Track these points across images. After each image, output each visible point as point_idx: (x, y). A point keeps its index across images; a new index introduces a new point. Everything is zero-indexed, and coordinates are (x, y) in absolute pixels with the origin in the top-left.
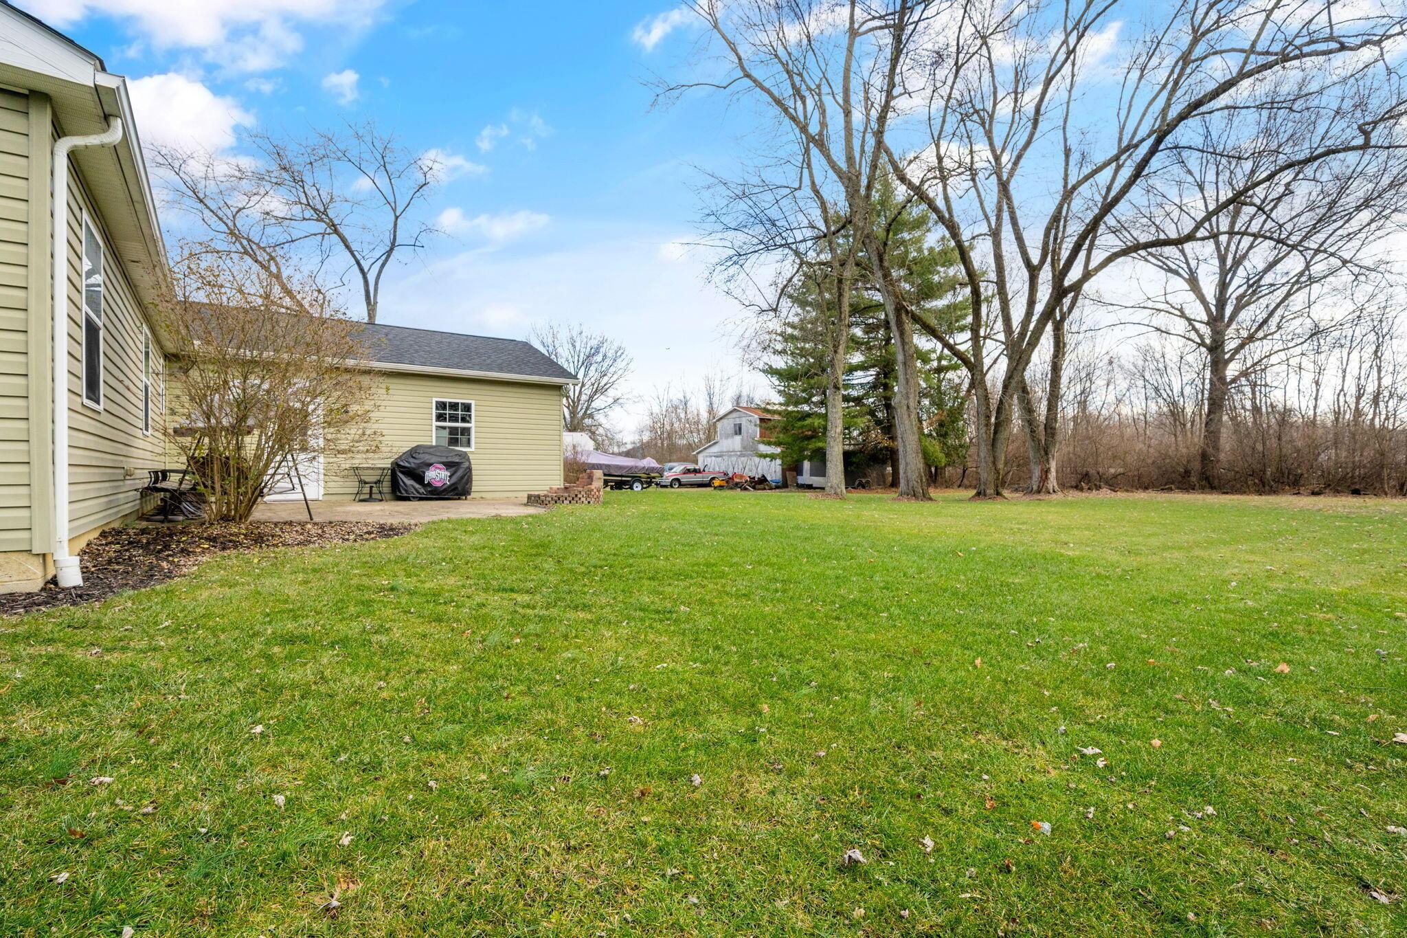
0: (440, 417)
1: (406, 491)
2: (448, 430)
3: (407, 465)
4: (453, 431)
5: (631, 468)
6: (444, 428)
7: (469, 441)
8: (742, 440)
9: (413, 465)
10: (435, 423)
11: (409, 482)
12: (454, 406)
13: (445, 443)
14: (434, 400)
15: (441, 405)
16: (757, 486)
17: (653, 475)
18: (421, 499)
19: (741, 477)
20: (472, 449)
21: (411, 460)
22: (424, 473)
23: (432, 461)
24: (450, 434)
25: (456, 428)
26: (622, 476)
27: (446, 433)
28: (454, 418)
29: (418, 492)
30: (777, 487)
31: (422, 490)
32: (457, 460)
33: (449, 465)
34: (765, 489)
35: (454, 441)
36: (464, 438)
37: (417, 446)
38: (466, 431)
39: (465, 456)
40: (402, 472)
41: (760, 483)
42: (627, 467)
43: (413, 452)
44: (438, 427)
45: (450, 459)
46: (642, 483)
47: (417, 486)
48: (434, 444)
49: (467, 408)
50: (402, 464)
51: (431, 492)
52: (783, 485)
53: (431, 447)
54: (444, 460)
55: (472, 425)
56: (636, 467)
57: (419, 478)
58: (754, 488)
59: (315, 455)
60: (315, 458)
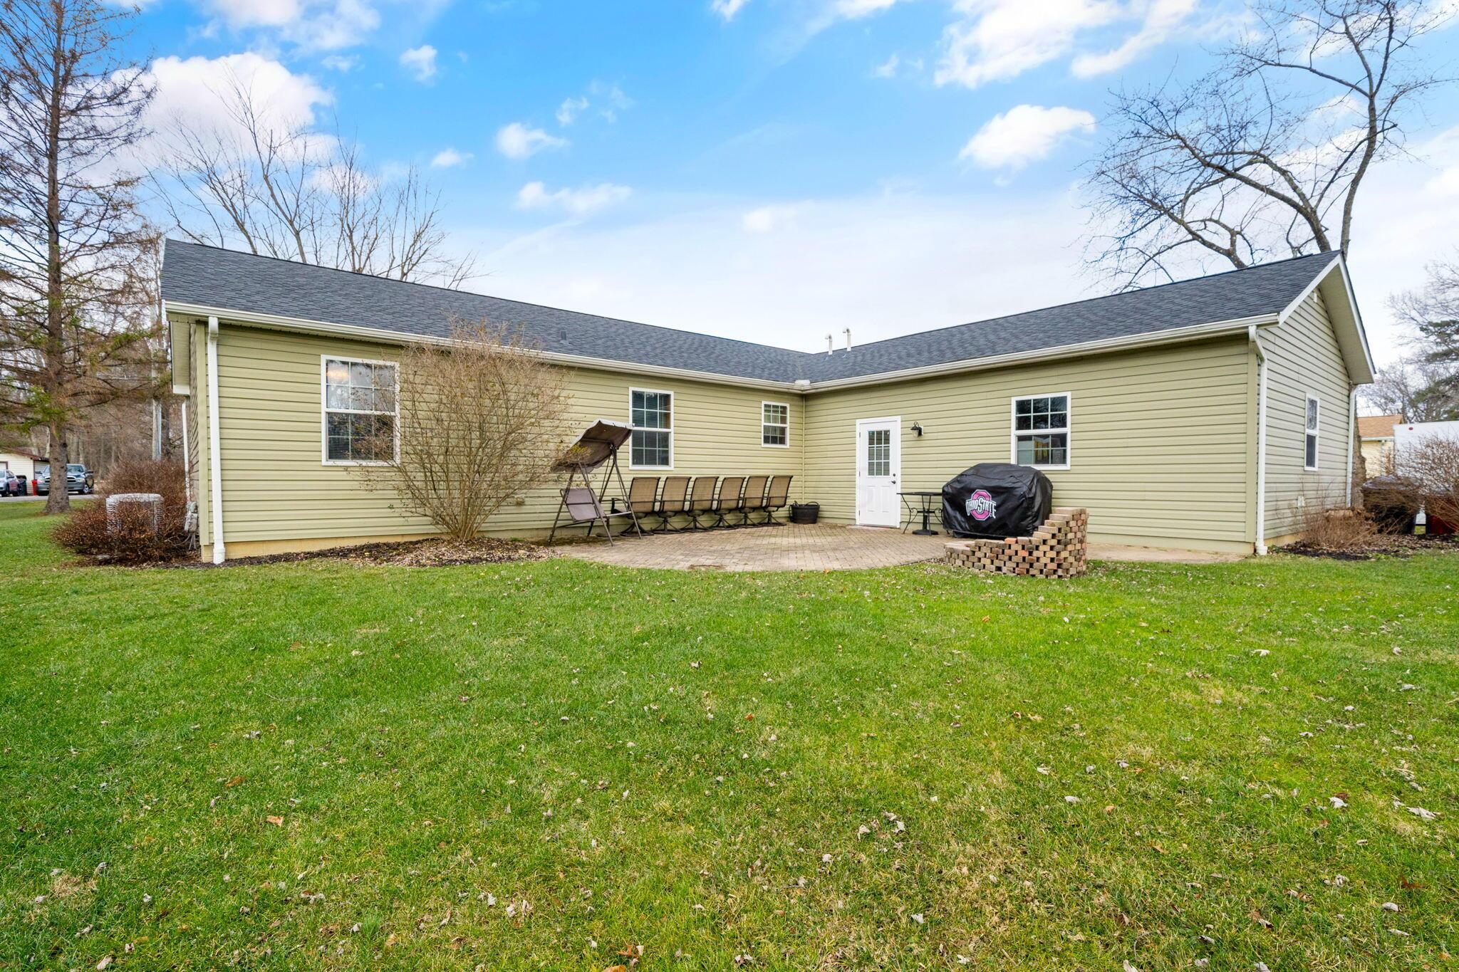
0: (1023, 423)
2: (1033, 441)
4: (1041, 441)
6: (1028, 438)
7: (1064, 454)
9: (957, 493)
10: (1015, 432)
12: (1039, 405)
13: (1030, 458)
14: (1014, 400)
15: (1023, 407)
20: (1067, 466)
22: (965, 501)
23: (973, 486)
24: (1037, 446)
25: (1045, 437)
27: (1030, 446)
28: (1041, 423)
29: (961, 527)
31: (965, 525)
32: (1008, 484)
33: (995, 492)
35: (1041, 457)
36: (1058, 451)
38: (1060, 440)
39: (1025, 477)
44: (1021, 438)
45: (999, 484)
47: (958, 516)
48: (1012, 461)
50: (946, 489)
51: (975, 528)
54: (993, 484)
57: (960, 508)
59: (893, 479)
60: (894, 483)
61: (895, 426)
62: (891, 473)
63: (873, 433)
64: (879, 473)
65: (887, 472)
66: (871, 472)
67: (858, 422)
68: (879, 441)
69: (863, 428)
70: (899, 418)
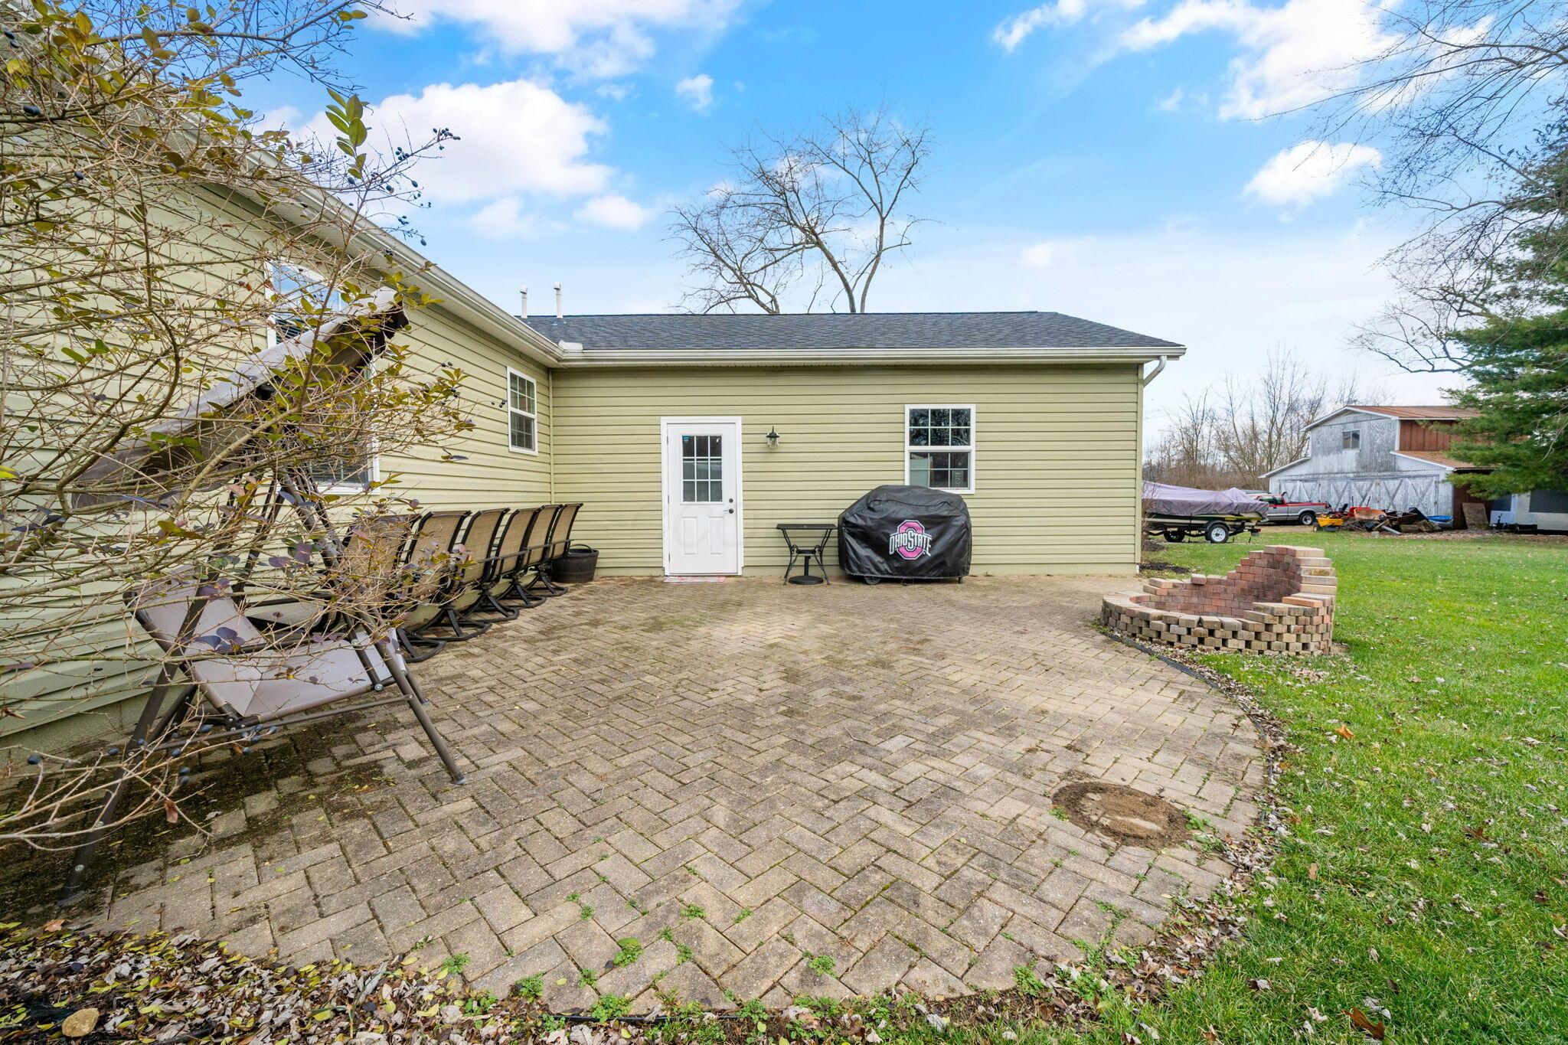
0: (916, 437)
1: (859, 567)
2: (930, 459)
3: (860, 522)
4: (939, 459)
5: (1209, 505)
6: (924, 455)
7: (965, 475)
8: (1360, 455)
9: (869, 523)
10: (909, 448)
11: (864, 552)
12: (939, 416)
13: (925, 480)
14: (908, 408)
15: (917, 417)
16: (1403, 527)
17: (1246, 516)
18: (883, 581)
19: (1368, 511)
20: (972, 490)
21: (868, 514)
22: (888, 536)
23: (901, 515)
24: (934, 465)
25: (945, 455)
26: (1191, 518)
27: (926, 464)
28: (939, 438)
29: (879, 570)
30: (1444, 529)
31: (885, 567)
32: (944, 512)
33: (930, 522)
34: (1420, 531)
35: (940, 478)
36: (957, 472)
37: (880, 489)
38: (961, 459)
39: (958, 503)
40: (853, 535)
41: (1411, 521)
42: (1201, 504)
43: (870, 501)
44: (913, 455)
45: (933, 512)
46: (1226, 528)
47: (877, 559)
48: (907, 483)
49: (961, 416)
50: (852, 520)
51: (900, 570)
52: (1458, 523)
53: (902, 489)
54: (923, 512)
55: (971, 448)
56: (1217, 504)
57: (880, 546)
58: (1397, 528)
59: (731, 506)
60: (731, 511)
61: (732, 433)
62: (726, 496)
63: (691, 439)
64: (703, 497)
65: (718, 496)
66: (688, 495)
67: (664, 420)
68: (702, 452)
69: (672, 433)
70: (739, 420)
